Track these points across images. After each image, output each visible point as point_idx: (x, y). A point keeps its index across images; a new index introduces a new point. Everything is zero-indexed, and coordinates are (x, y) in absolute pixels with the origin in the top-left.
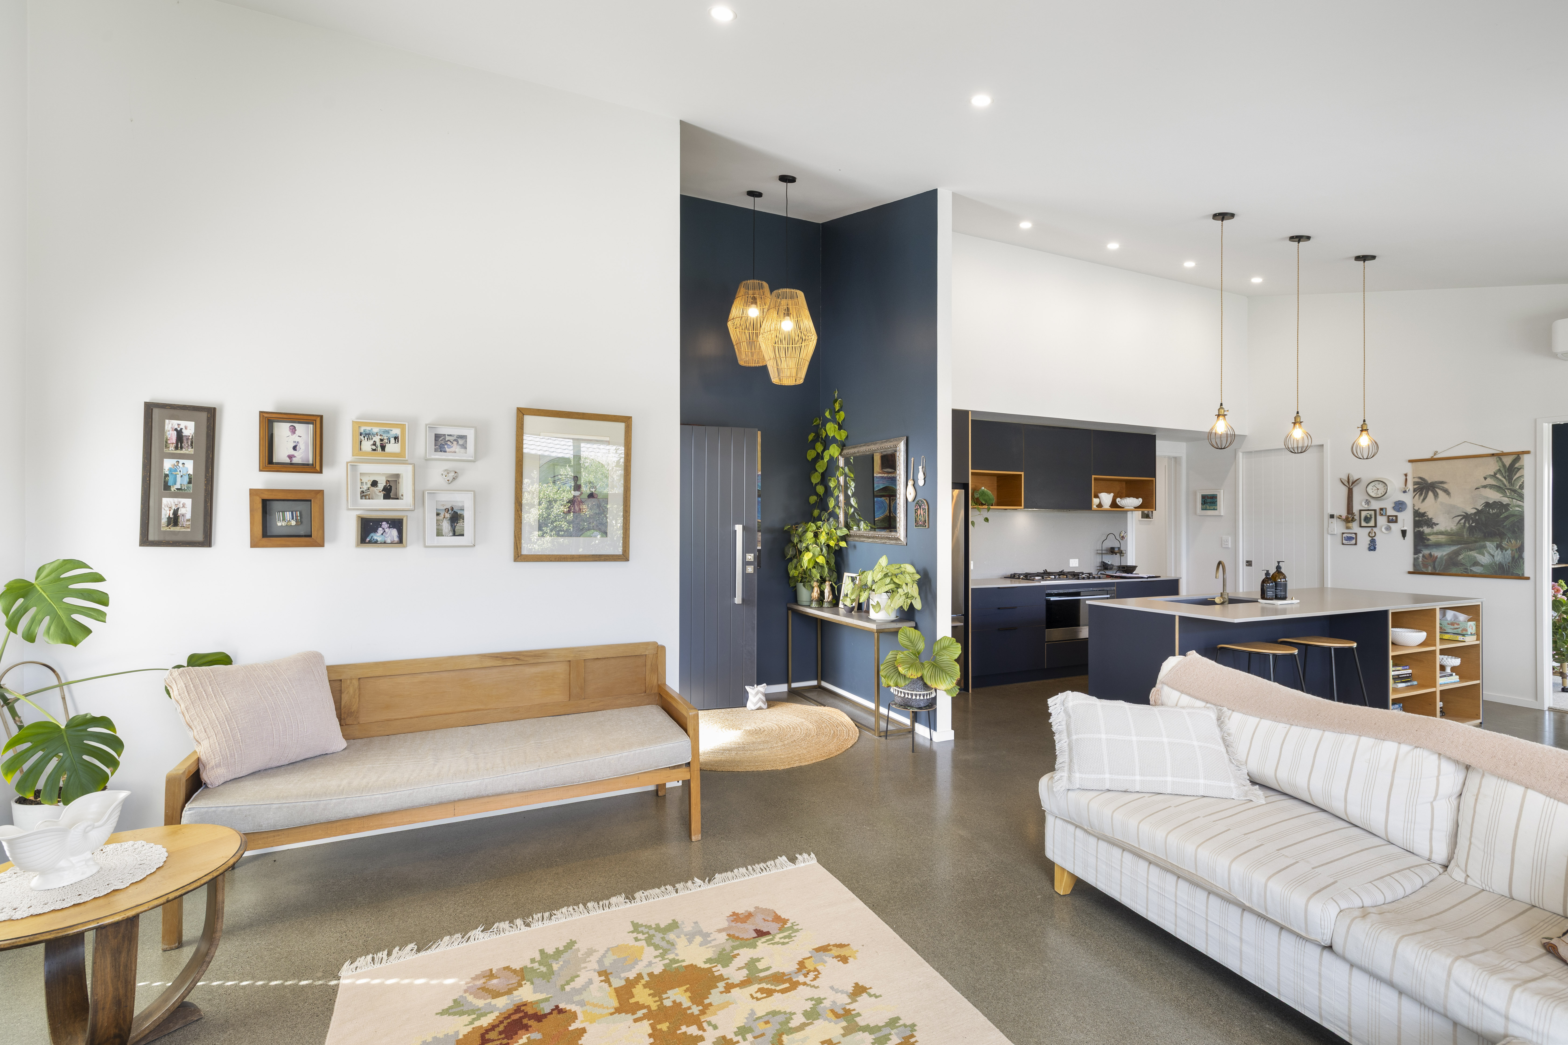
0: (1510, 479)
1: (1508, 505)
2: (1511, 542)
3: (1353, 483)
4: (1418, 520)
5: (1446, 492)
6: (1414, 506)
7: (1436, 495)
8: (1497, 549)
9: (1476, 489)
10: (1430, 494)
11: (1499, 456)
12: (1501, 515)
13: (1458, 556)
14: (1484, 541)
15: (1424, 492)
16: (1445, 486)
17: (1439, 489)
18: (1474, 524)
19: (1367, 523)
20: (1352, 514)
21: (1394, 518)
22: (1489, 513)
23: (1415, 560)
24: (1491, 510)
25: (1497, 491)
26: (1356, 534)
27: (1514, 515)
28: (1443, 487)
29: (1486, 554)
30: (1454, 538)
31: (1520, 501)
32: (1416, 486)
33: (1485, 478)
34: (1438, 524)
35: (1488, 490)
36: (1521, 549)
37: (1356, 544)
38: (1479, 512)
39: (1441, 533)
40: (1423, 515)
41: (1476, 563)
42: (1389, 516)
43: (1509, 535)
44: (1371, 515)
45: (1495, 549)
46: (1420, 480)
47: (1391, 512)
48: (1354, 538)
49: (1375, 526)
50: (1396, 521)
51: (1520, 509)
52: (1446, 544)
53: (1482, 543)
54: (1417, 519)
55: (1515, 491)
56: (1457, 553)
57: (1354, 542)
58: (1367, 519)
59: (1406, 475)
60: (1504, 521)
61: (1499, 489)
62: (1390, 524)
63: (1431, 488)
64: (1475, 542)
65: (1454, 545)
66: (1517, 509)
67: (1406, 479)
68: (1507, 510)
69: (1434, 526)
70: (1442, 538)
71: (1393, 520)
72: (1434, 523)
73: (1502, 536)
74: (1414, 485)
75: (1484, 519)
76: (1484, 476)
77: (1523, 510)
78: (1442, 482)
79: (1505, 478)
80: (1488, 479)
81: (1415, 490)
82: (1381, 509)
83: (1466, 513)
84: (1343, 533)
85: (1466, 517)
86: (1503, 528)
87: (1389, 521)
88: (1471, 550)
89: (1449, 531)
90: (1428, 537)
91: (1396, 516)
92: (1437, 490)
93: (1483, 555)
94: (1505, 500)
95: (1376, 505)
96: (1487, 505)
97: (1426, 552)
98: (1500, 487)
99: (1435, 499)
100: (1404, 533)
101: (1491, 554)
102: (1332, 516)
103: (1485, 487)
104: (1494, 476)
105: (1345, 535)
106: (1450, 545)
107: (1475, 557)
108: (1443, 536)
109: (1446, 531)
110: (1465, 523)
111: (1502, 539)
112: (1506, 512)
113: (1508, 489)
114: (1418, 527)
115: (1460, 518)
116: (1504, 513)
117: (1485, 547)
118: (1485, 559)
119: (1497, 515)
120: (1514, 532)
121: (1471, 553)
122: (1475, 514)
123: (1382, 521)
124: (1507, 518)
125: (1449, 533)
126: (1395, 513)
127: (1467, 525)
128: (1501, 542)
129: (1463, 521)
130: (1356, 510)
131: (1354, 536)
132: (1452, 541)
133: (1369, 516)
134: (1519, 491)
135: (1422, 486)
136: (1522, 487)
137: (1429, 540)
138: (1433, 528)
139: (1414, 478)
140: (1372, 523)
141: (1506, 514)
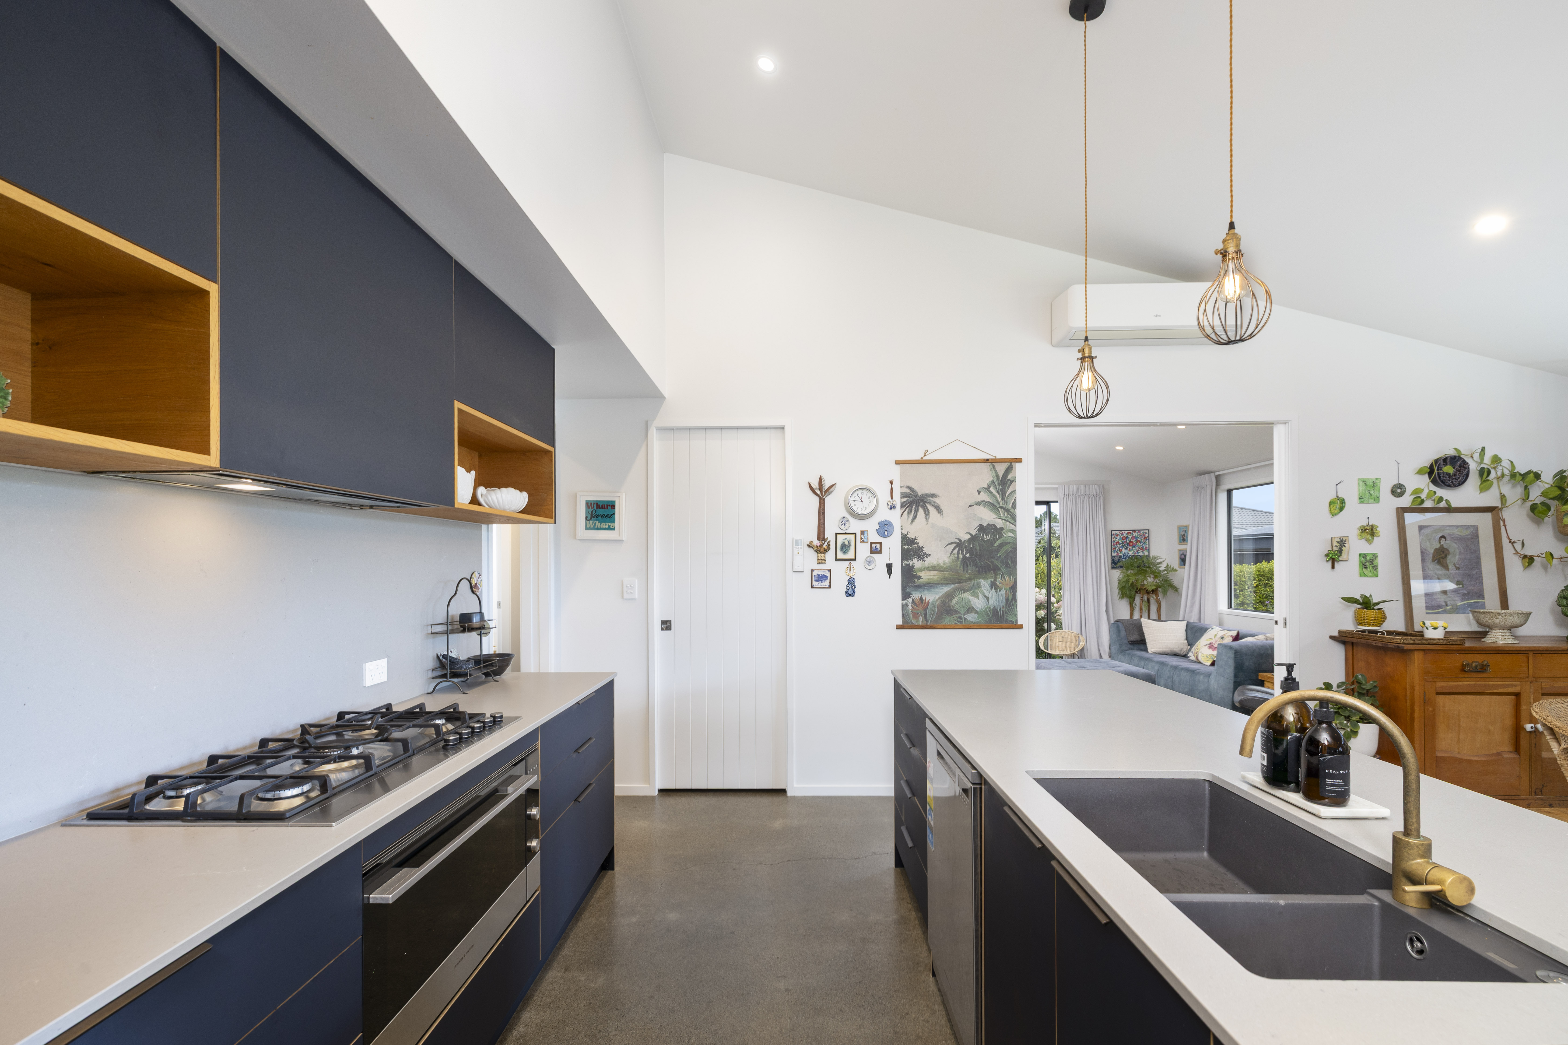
0: (1003, 493)
1: (1002, 529)
2: (1005, 578)
3: (826, 491)
4: (907, 549)
5: (938, 508)
6: (902, 529)
7: (927, 513)
8: (991, 589)
9: (970, 506)
10: (921, 510)
11: (991, 462)
12: (995, 542)
13: (951, 600)
14: (979, 579)
15: (913, 509)
16: (937, 500)
17: (930, 504)
18: (968, 555)
19: (844, 553)
20: (824, 539)
21: (878, 546)
22: (983, 540)
23: (904, 607)
24: (985, 536)
25: (991, 510)
26: (830, 570)
27: (1007, 543)
28: (935, 502)
29: (980, 595)
30: (947, 575)
31: (1012, 524)
32: (904, 500)
33: (979, 492)
34: (929, 555)
35: (981, 508)
36: (1014, 588)
37: (829, 587)
38: (973, 538)
39: (933, 568)
40: (913, 541)
41: (970, 610)
42: (871, 544)
43: (1003, 570)
44: (849, 542)
45: (989, 588)
46: (908, 491)
47: (874, 537)
48: (827, 577)
49: (855, 559)
50: (880, 552)
51: (1013, 536)
52: (938, 584)
53: (976, 581)
54: (905, 547)
55: (1007, 511)
56: (950, 596)
57: (827, 583)
58: (845, 548)
59: (891, 482)
60: (998, 551)
61: (993, 507)
62: (873, 555)
63: (922, 503)
64: (970, 579)
65: (947, 584)
66: (1010, 534)
67: (892, 488)
68: (1001, 536)
69: (925, 558)
70: (933, 576)
71: (875, 549)
72: (925, 554)
73: (995, 570)
74: (902, 498)
75: (978, 548)
76: (978, 488)
77: (1016, 536)
78: (933, 496)
79: (998, 492)
80: (982, 493)
81: (902, 506)
82: (862, 533)
83: (960, 540)
84: (813, 570)
85: (960, 544)
86: (997, 560)
87: (872, 552)
88: (965, 591)
89: (942, 565)
90: (919, 574)
91: (880, 543)
92: (928, 506)
93: (978, 598)
94: (999, 523)
95: (855, 526)
96: (981, 528)
97: (916, 595)
98: (993, 505)
99: (926, 519)
100: (889, 567)
101: (985, 596)
102: (797, 543)
103: (978, 504)
104: (987, 489)
105: (815, 573)
106: (942, 584)
107: (969, 601)
108: (935, 573)
109: (938, 565)
110: (958, 554)
111: (996, 574)
112: (999, 538)
113: (1001, 508)
114: (907, 560)
115: (954, 546)
116: (998, 539)
117: (978, 586)
118: (978, 603)
119: (991, 542)
120: (1007, 566)
121: (965, 594)
122: (969, 541)
123: (863, 550)
124: (1001, 546)
125: (942, 567)
126: (878, 539)
127: (961, 556)
128: (995, 580)
129: (956, 551)
130: (829, 534)
131: (827, 573)
132: (945, 579)
133: (847, 543)
134: (1012, 510)
135: (911, 499)
136: (1014, 506)
137: (919, 578)
138: (924, 561)
139: (901, 487)
140: (850, 555)
141: (999, 542)
